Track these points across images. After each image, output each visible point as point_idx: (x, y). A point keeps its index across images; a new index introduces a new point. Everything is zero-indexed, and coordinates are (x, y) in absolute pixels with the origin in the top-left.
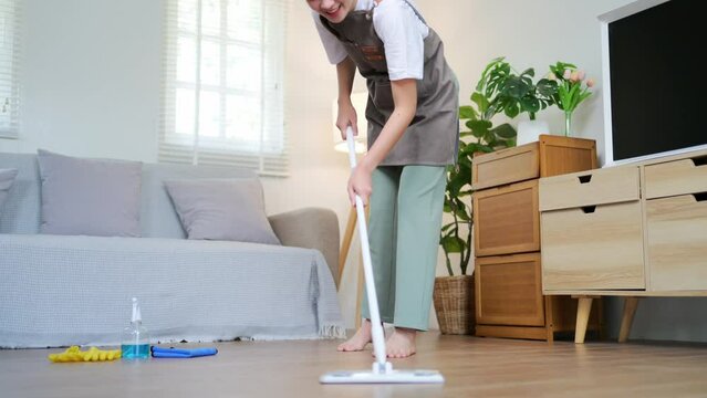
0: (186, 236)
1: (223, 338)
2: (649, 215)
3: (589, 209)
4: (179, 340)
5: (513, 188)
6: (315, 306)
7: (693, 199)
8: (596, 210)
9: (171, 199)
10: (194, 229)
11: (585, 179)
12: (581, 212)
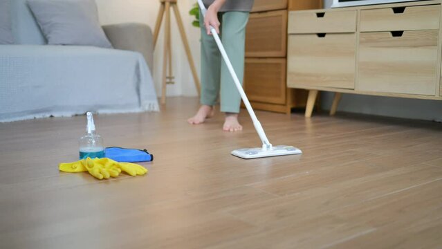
0: (46, 41)
1: (79, 113)
2: (361, 42)
3: (322, 35)
4: (48, 115)
5: (269, 14)
6: (138, 90)
7: (391, 35)
8: (326, 36)
9: (33, 14)
10: (52, 37)
11: (320, 15)
12: (316, 37)
